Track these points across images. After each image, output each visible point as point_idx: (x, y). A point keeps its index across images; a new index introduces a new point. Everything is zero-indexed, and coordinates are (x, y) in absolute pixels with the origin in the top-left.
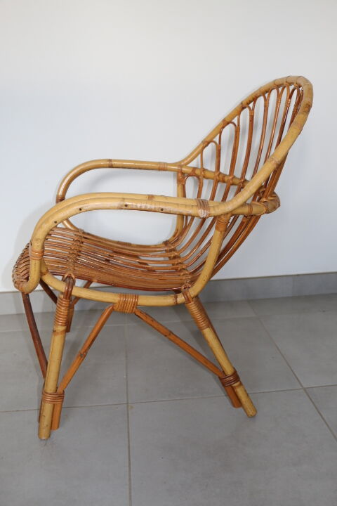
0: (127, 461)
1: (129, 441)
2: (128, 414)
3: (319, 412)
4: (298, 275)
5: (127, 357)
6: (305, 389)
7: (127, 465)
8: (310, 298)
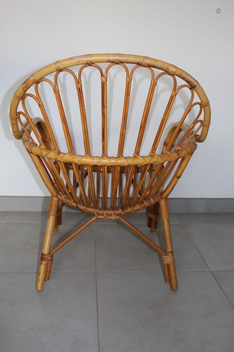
0: (96, 307)
1: (97, 296)
2: (96, 279)
3: (220, 287)
4: (209, 199)
5: (95, 244)
6: (211, 272)
7: (96, 310)
8: (216, 214)
